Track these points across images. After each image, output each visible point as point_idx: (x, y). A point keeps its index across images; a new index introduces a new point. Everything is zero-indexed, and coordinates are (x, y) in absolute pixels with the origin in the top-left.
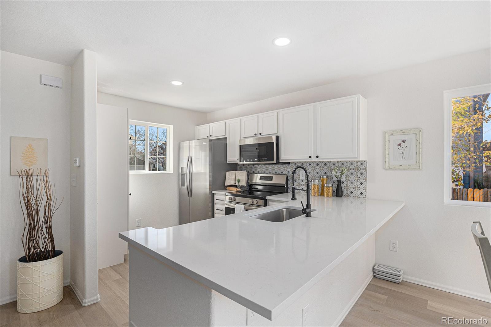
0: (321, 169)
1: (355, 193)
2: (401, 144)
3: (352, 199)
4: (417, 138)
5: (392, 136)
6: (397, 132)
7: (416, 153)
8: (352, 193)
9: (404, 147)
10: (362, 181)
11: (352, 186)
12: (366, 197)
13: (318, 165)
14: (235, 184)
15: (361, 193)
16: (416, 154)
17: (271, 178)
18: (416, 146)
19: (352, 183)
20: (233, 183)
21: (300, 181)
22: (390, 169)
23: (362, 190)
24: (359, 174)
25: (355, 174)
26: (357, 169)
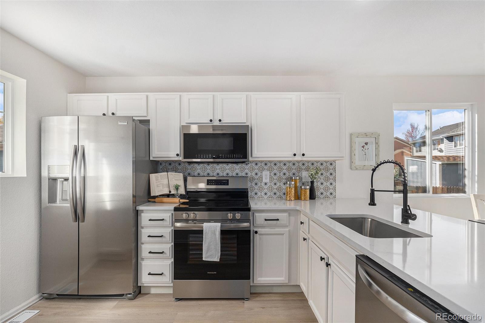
0: (289, 169)
1: (325, 193)
2: (364, 146)
3: (322, 201)
4: (376, 142)
5: (357, 138)
6: (362, 135)
7: (376, 154)
8: (322, 194)
9: (367, 149)
10: (331, 181)
11: (322, 187)
12: (335, 198)
13: (285, 164)
14: (170, 192)
15: (331, 194)
16: (376, 156)
17: (226, 182)
18: (376, 148)
19: (322, 184)
20: (166, 192)
21: (263, 184)
22: (356, 169)
23: (331, 191)
24: (328, 174)
25: (325, 174)
26: (327, 169)
